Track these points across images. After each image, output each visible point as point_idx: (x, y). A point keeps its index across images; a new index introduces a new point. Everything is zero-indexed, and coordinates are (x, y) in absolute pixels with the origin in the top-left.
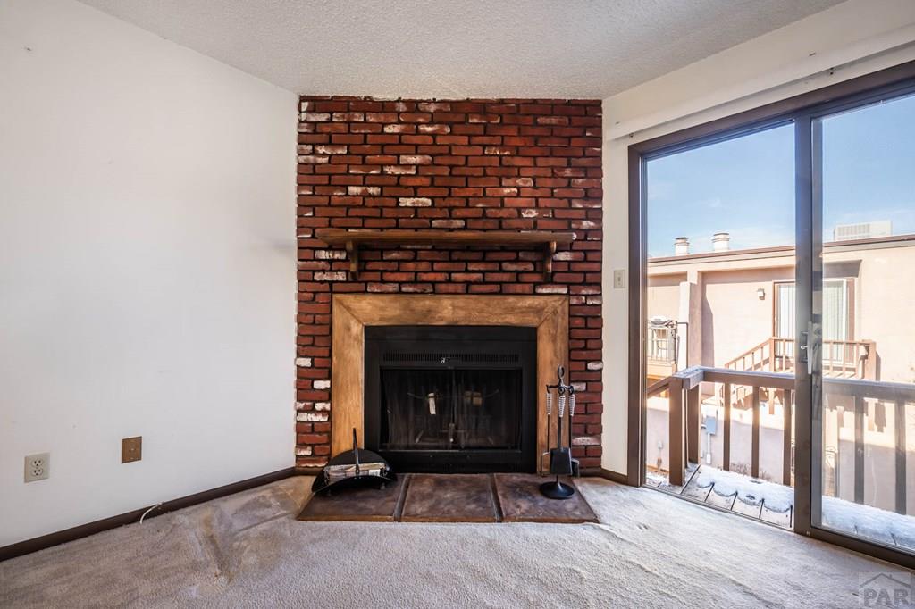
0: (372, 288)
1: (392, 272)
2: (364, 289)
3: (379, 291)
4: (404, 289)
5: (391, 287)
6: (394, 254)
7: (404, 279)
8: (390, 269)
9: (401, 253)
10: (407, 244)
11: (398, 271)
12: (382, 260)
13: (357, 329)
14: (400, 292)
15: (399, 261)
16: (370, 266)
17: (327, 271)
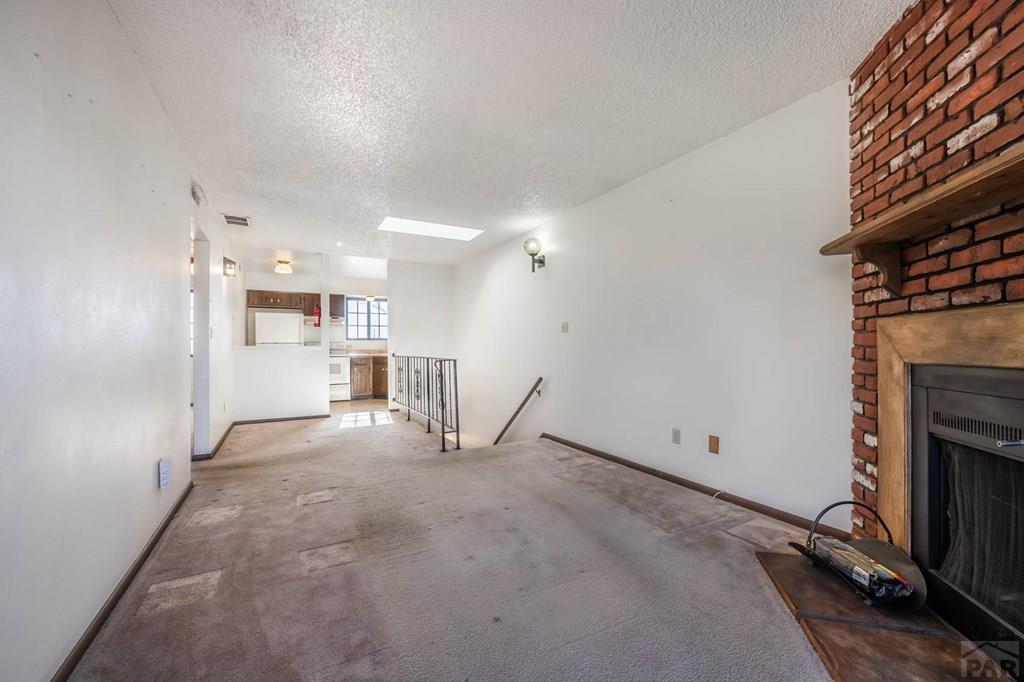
0: (917, 305)
1: (939, 273)
2: (906, 308)
3: (924, 308)
4: (955, 301)
5: (938, 300)
6: (941, 243)
7: (954, 283)
8: (936, 269)
9: (951, 236)
10: (958, 220)
11: (947, 270)
12: (928, 257)
13: (898, 368)
14: (951, 307)
15: (948, 252)
16: (914, 271)
17: (875, 288)
